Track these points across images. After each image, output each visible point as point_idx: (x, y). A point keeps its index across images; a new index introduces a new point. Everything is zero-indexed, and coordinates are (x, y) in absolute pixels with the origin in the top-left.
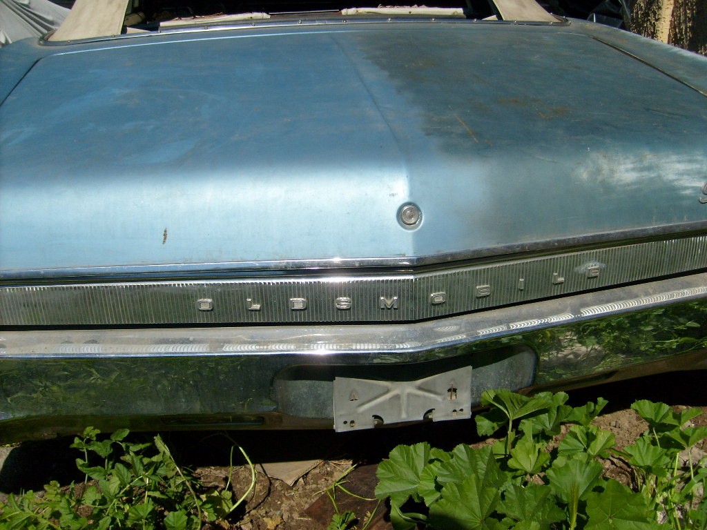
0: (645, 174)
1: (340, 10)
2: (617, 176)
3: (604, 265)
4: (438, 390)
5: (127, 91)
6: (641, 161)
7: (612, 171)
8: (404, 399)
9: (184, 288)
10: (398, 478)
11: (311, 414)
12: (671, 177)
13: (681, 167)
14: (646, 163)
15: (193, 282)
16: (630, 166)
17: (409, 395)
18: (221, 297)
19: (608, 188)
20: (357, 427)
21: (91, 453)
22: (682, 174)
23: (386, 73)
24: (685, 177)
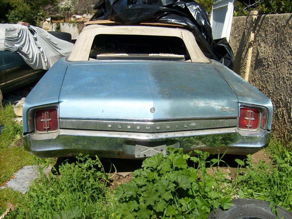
0: (206, 105)
1: (149, 54)
2: (200, 105)
3: (196, 124)
4: (159, 150)
5: (93, 78)
6: (206, 102)
7: (199, 104)
8: (151, 151)
9: (105, 122)
10: (147, 164)
11: (130, 153)
12: (213, 106)
13: (216, 104)
14: (207, 103)
15: (107, 121)
16: (203, 103)
17: (152, 150)
18: (113, 125)
19: (197, 107)
20: (140, 157)
21: (80, 160)
22: (216, 105)
23: (154, 78)
24: (217, 106)
